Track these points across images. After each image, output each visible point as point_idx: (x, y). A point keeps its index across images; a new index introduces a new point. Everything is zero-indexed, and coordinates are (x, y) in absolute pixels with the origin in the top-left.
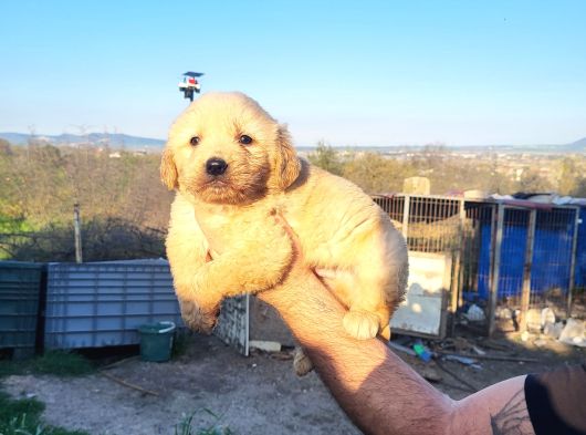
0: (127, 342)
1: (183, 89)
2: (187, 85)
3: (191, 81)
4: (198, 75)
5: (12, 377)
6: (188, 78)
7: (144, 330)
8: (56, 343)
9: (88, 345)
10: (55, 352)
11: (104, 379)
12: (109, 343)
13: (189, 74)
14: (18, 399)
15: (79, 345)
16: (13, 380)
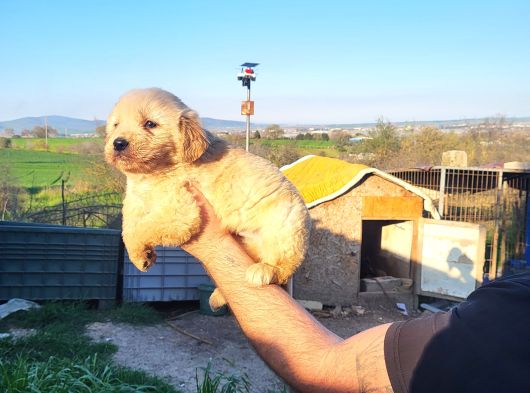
0: (190, 298)
1: (240, 78)
2: (244, 74)
3: (248, 71)
4: (254, 65)
5: (96, 324)
6: (245, 68)
7: (203, 288)
8: (132, 297)
9: (158, 299)
10: (130, 304)
11: (169, 329)
12: (175, 298)
13: (246, 65)
14: (98, 341)
15: (150, 300)
16: (96, 326)
